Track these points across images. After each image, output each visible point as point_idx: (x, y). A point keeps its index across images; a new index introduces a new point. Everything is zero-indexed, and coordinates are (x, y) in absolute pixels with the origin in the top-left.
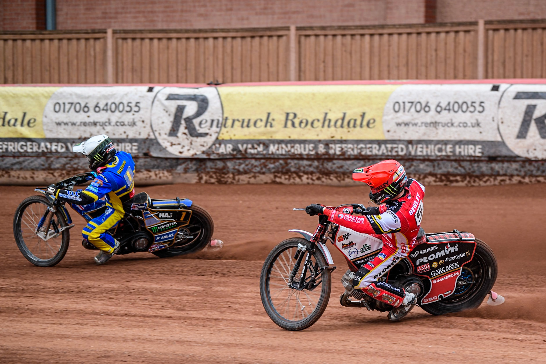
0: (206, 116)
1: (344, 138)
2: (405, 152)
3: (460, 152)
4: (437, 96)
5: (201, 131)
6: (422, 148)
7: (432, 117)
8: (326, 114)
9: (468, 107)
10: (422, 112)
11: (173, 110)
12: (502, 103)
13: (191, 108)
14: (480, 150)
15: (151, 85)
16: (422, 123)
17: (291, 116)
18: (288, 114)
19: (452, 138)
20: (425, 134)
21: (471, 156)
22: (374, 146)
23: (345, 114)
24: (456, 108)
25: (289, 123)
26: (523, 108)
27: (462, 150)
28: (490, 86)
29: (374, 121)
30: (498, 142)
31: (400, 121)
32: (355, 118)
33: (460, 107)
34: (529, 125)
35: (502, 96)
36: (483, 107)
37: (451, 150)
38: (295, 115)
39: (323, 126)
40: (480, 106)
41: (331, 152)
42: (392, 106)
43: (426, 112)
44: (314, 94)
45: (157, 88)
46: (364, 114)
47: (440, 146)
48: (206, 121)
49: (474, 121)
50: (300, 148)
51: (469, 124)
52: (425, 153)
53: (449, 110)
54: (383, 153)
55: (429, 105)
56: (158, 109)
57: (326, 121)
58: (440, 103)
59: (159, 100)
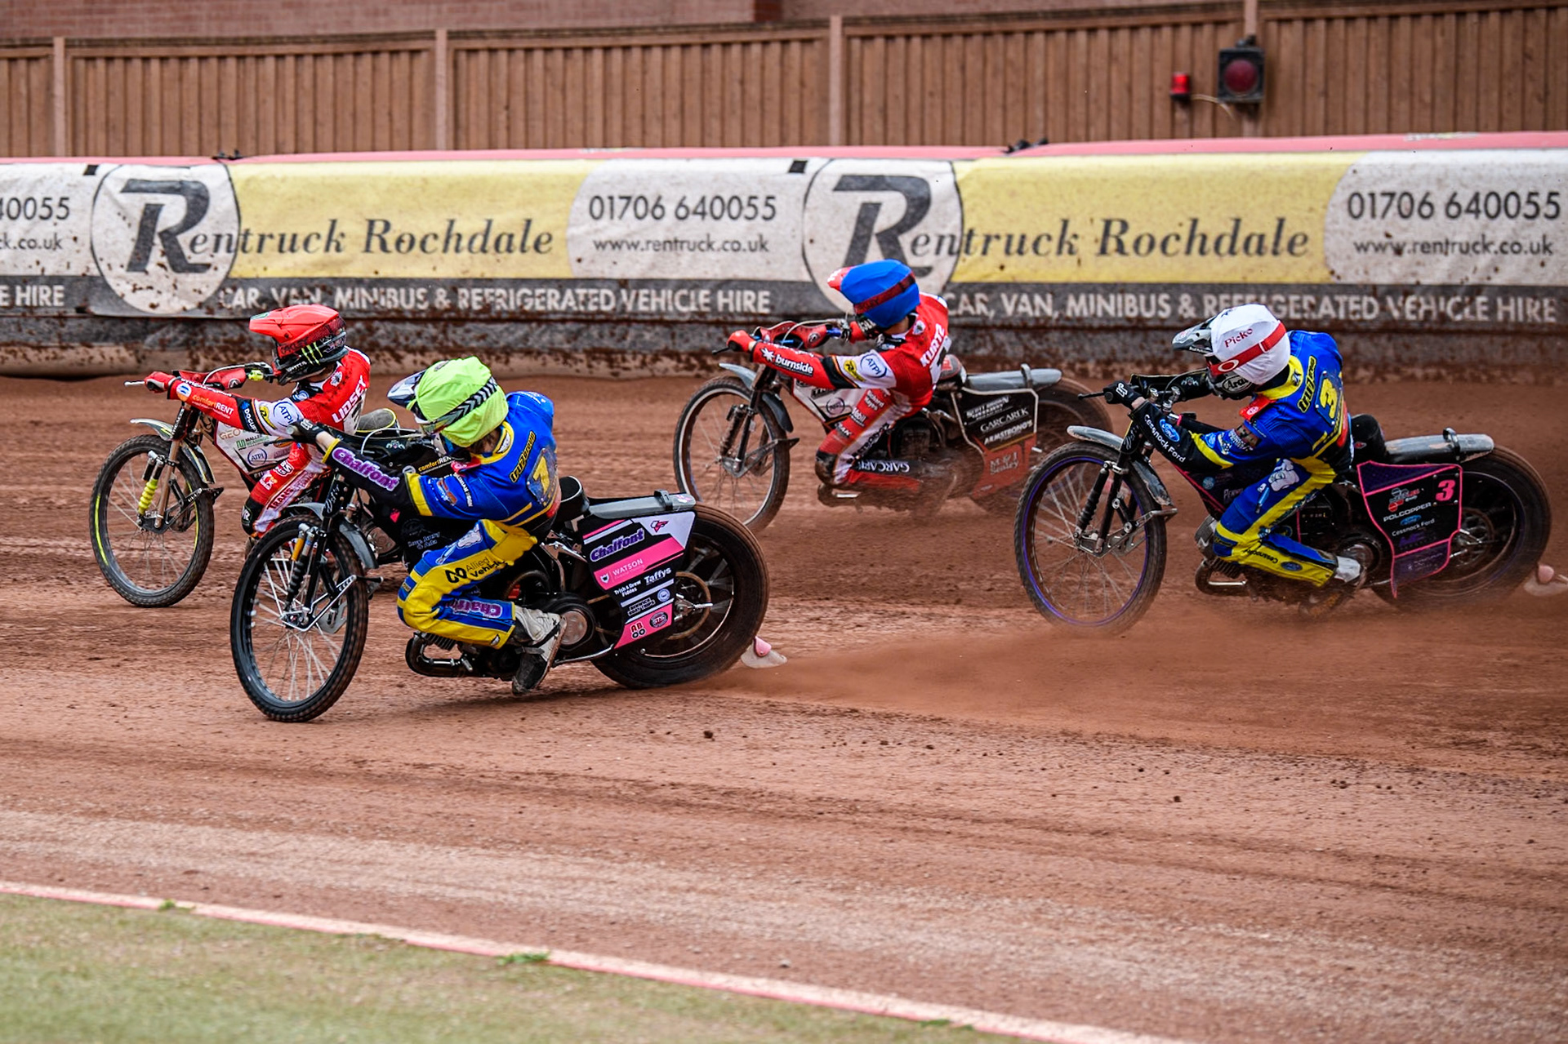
0: (205, 227)
1: (488, 275)
2: (613, 304)
3: (726, 306)
4: (679, 184)
5: (194, 259)
6: (649, 296)
7: (668, 230)
8: (452, 222)
9: (741, 208)
10: (649, 218)
11: (137, 215)
12: (810, 200)
13: (173, 211)
14: (767, 301)
15: (93, 161)
16: (648, 242)
17: (379, 227)
18: (372, 223)
19: (709, 276)
20: (653, 266)
21: (747, 314)
22: (551, 291)
23: (490, 222)
24: (717, 211)
25: (375, 242)
26: (855, 211)
27: (729, 301)
28: (788, 163)
29: (550, 238)
30: (803, 283)
31: (603, 238)
32: (510, 232)
33: (726, 207)
34: (865, 248)
35: (811, 184)
36: (772, 207)
37: (707, 301)
38: (387, 226)
39: (445, 250)
40: (767, 205)
41: (463, 304)
42: (586, 206)
43: (656, 218)
44: (425, 181)
45: (105, 166)
46: (529, 222)
47: (684, 292)
48: (206, 239)
49: (754, 238)
50: (399, 297)
51: (745, 245)
52: (653, 308)
53: (703, 214)
54: (569, 307)
55: (662, 203)
56: (105, 211)
57: (451, 239)
58: (684, 198)
59: (109, 194)
